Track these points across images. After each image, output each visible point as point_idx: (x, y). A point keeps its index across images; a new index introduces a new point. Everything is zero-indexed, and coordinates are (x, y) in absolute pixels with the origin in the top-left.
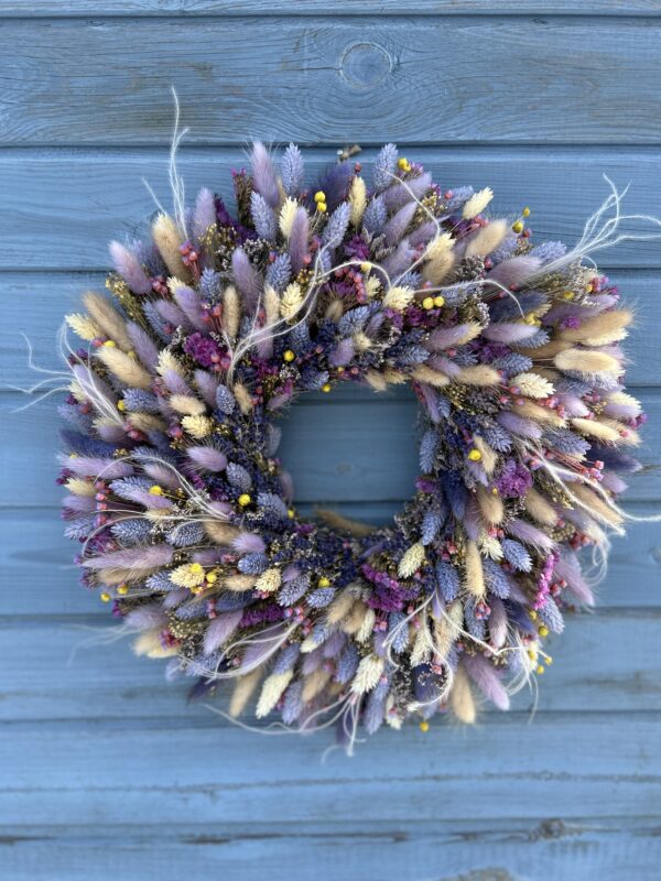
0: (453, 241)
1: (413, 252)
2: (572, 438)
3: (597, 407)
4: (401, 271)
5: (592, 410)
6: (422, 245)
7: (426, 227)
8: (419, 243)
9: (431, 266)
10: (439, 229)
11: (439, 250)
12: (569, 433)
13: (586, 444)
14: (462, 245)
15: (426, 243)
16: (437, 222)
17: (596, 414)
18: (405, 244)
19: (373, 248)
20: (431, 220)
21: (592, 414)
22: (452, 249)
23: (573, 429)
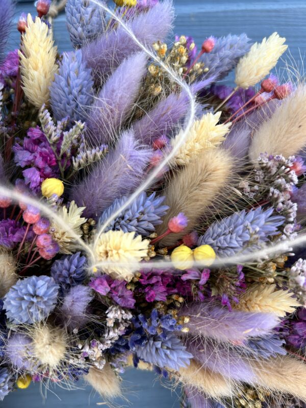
0: (224, 128)
1: (144, 155)
4: (125, 192)
6: (163, 140)
7: (168, 104)
8: (157, 136)
9: (183, 178)
10: (194, 106)
11: (198, 146)
14: (243, 134)
15: (171, 133)
16: (190, 91)
18: (128, 139)
19: (65, 148)
20: (178, 89)
22: (224, 145)
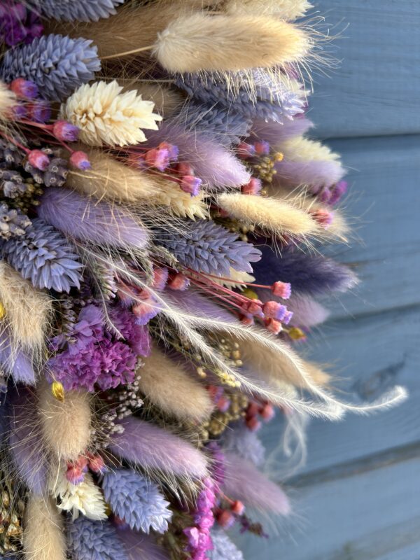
2: (221, 238)
3: (267, 166)
5: (256, 174)
12: (213, 228)
13: (251, 248)
17: (265, 183)
21: (257, 183)
23: (221, 218)
